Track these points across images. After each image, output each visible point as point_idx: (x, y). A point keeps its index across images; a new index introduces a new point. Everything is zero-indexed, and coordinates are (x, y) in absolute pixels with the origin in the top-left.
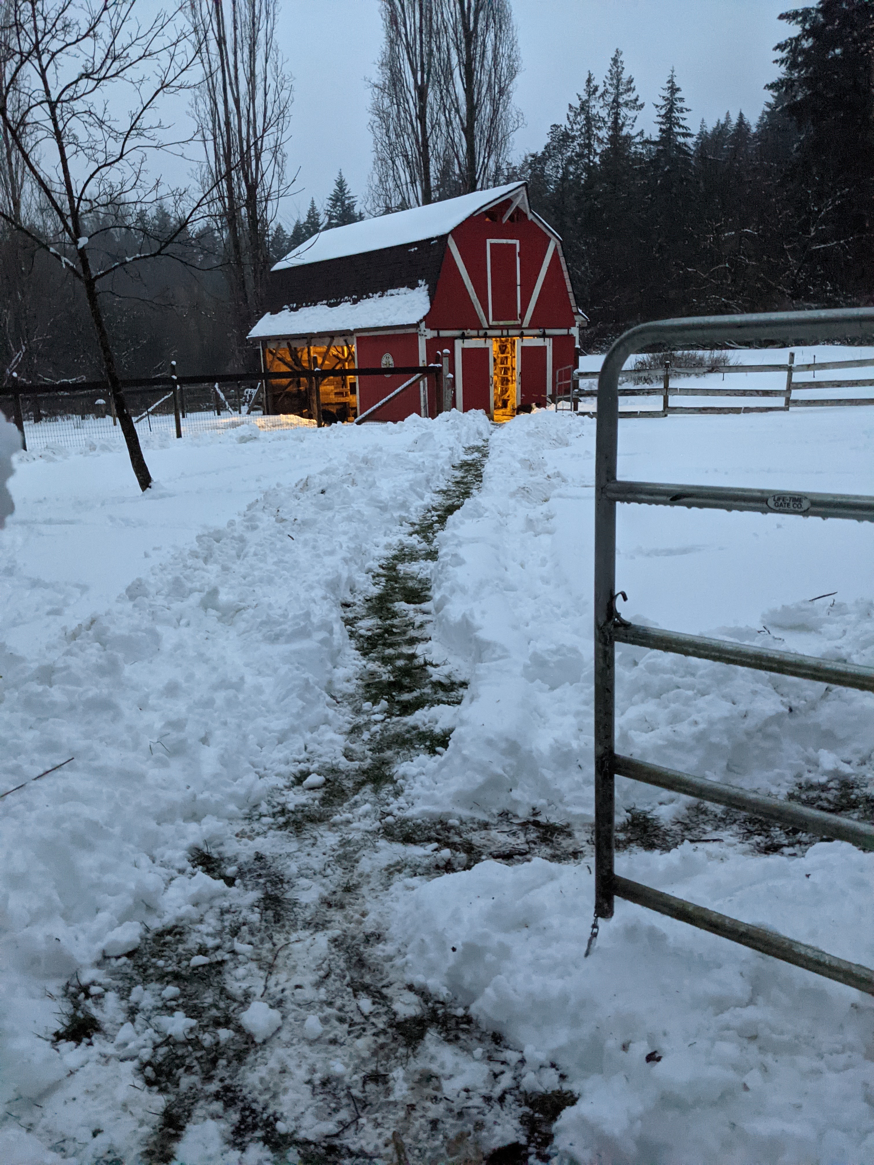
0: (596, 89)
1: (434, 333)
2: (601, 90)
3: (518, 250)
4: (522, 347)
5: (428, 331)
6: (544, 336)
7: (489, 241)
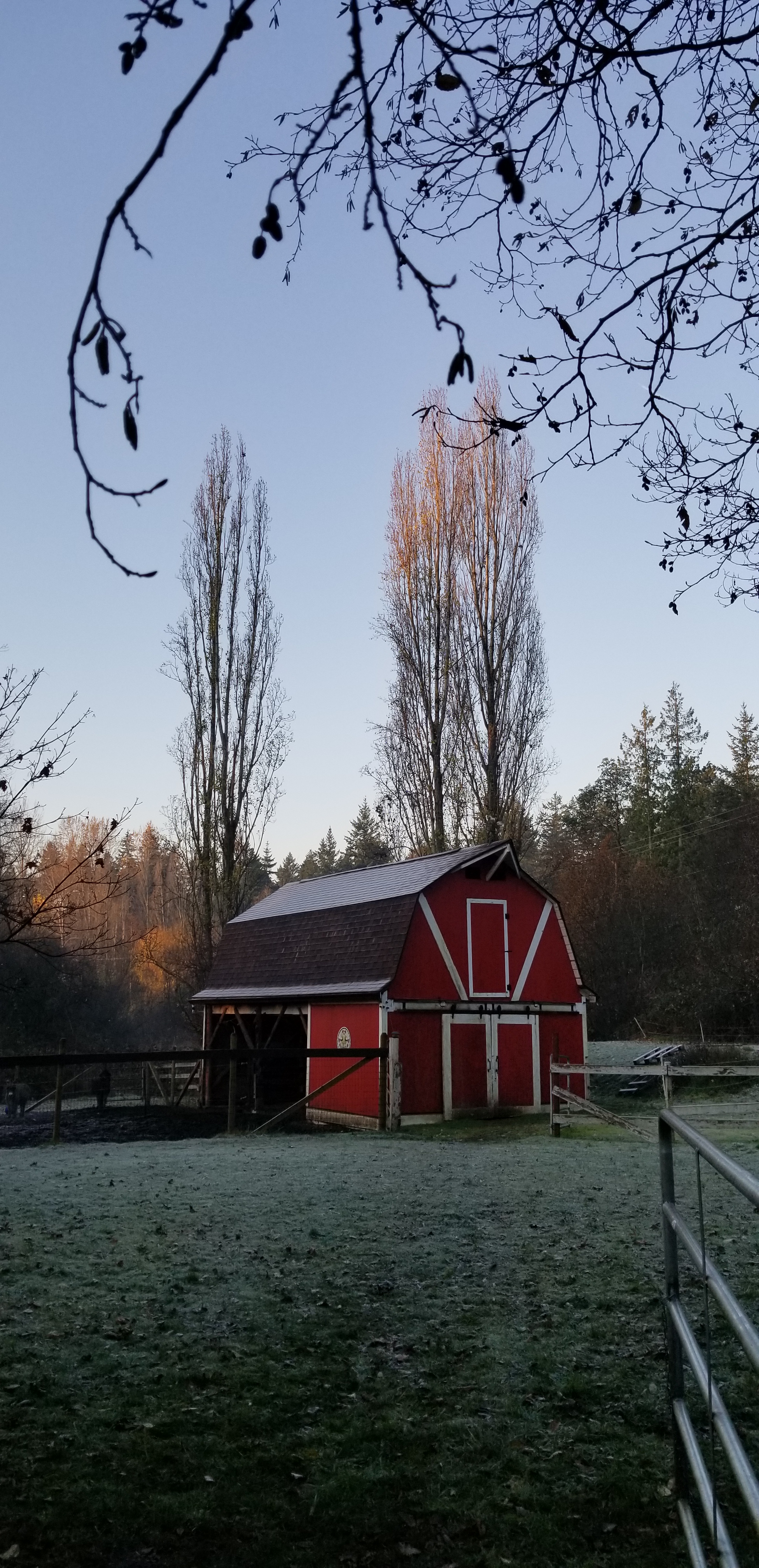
0: (652, 720)
1: (398, 1006)
2: (656, 723)
3: (505, 912)
4: (499, 1025)
5: (391, 1002)
6: (527, 1012)
7: (469, 901)
